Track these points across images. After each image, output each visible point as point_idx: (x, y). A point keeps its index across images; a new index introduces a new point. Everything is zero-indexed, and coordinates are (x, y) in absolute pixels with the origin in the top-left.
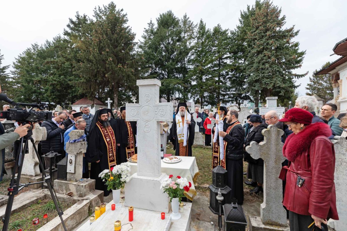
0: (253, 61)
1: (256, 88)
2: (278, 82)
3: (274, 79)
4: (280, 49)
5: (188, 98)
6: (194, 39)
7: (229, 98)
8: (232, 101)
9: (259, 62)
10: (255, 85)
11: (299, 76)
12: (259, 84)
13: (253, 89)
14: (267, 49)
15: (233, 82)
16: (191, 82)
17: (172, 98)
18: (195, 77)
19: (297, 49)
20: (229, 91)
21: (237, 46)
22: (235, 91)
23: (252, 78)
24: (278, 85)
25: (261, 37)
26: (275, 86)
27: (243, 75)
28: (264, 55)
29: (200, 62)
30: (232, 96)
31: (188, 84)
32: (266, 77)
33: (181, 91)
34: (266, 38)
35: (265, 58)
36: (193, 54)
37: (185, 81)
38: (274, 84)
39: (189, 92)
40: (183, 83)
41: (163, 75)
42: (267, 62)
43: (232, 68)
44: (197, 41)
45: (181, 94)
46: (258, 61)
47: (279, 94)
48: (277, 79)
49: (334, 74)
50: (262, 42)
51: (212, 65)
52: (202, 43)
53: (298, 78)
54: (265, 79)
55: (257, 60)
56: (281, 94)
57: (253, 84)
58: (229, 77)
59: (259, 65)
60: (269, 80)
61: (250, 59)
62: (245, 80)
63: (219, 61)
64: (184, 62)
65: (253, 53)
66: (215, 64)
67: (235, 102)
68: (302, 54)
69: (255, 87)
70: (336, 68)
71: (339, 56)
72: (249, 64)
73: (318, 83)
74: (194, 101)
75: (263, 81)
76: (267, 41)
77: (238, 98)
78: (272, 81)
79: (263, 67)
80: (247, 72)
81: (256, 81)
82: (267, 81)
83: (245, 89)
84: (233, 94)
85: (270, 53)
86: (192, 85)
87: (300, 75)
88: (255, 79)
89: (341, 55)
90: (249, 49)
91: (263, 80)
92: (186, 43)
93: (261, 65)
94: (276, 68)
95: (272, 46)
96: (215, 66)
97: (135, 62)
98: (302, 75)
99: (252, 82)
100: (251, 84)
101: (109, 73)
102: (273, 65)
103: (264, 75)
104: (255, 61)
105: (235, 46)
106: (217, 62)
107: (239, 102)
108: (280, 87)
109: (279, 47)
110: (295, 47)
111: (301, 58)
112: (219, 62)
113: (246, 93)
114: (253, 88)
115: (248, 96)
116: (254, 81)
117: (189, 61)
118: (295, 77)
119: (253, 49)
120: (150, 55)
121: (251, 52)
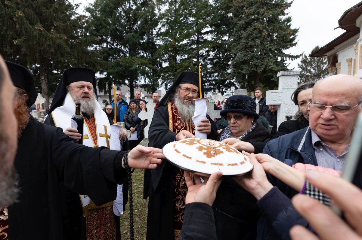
0: (239, 36)
1: (244, 72)
2: (271, 64)
3: (266, 60)
4: (273, 22)
5: (159, 85)
6: (164, 5)
7: (210, 85)
8: (214, 89)
9: (247, 38)
10: (242, 67)
11: (293, 57)
12: (247, 66)
13: (240, 73)
14: (257, 20)
15: (215, 65)
16: (162, 63)
17: (136, 85)
18: (166, 56)
19: (290, 25)
20: (210, 77)
21: (220, 17)
22: (217, 76)
23: (239, 59)
24: (270, 68)
25: (250, 5)
26: (267, 69)
27: (227, 55)
28: (254, 29)
29: (173, 37)
30: (214, 83)
31: (157, 66)
32: (256, 56)
33: (147, 74)
34: (257, 5)
35: (255, 32)
36: (163, 26)
37: (152, 61)
38: (266, 66)
39: (159, 76)
40: (150, 63)
41: (123, 52)
42: (257, 38)
43: (214, 45)
44: (169, 8)
45: (147, 78)
46: (246, 36)
47: (272, 79)
48: (269, 60)
49: (331, 56)
50: (251, 10)
51: (189, 42)
52: (176, 11)
53: (292, 59)
54: (255, 59)
55: (245, 34)
56: (273, 79)
57: (239, 66)
58: (211, 58)
59: (248, 42)
60: (259, 61)
61: (237, 33)
62: (230, 63)
63: (198, 36)
64: (152, 36)
65: (240, 26)
66: (192, 40)
67: (217, 91)
68: (295, 31)
69: (242, 69)
70: (335, 48)
71: (343, 30)
72: (236, 41)
73: (307, 69)
74: (166, 89)
75: (253, 62)
76: (258, 10)
77: (221, 85)
78: (262, 62)
79: (253, 43)
80: (234, 51)
81: (244, 62)
82: (257, 63)
83: (229, 74)
84: (215, 80)
85: (261, 26)
86: (163, 67)
87: (295, 56)
88: (243, 59)
89: (345, 30)
90: (236, 19)
91: (252, 60)
92: (153, 9)
93: (250, 40)
94: (269, 45)
95: (264, 16)
96: (193, 42)
97: (70, 25)
98: (297, 56)
99: (239, 63)
100: (237, 66)
101: (20, 40)
102: (264, 41)
103: (254, 54)
104: (243, 36)
105: (217, 17)
106: (195, 38)
107: (223, 90)
108: (273, 70)
109: (271, 20)
110: (288, 23)
111: (294, 36)
112: (198, 38)
113: (230, 80)
114: (240, 71)
115: (233, 83)
116: (241, 61)
117: (158, 35)
118: (289, 59)
119: (240, 20)
120: (101, 22)
121: (238, 24)
